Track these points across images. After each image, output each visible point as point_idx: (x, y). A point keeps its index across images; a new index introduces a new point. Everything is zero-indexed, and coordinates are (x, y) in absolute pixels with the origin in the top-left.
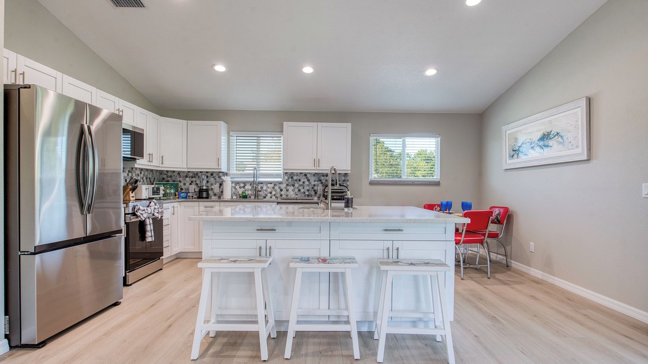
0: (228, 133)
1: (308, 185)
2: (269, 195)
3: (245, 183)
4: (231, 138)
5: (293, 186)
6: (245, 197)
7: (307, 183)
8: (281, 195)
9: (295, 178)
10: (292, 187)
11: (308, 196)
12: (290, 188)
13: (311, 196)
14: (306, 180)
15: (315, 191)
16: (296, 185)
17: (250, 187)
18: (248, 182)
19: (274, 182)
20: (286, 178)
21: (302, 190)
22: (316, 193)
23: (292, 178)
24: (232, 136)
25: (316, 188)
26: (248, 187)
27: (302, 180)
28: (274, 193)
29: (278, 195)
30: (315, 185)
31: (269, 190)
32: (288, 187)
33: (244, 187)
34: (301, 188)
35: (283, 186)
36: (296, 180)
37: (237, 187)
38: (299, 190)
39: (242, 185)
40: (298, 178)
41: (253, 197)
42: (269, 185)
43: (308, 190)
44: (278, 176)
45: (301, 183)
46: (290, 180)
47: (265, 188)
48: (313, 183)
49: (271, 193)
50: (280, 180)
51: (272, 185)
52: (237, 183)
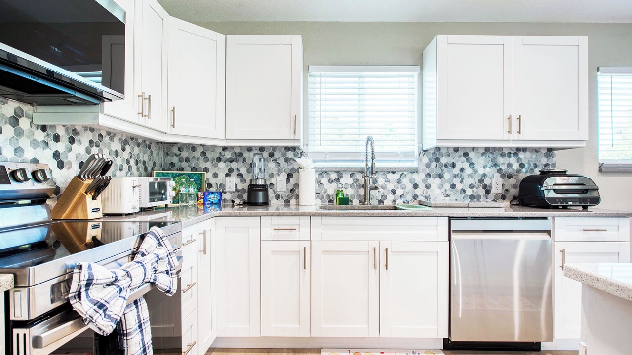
0: (306, 69)
1: (470, 175)
2: (391, 197)
3: (339, 173)
4: (310, 79)
5: (441, 176)
6: (345, 201)
7: (469, 170)
8: (415, 197)
9: (444, 160)
10: (438, 180)
11: (472, 197)
12: (435, 182)
13: (479, 197)
14: (466, 165)
15: (485, 187)
16: (447, 176)
17: (350, 181)
18: (346, 170)
19: (400, 170)
20: (425, 160)
21: (459, 187)
22: (488, 192)
23: (437, 160)
24: (310, 76)
25: (487, 181)
26: (346, 180)
27: (459, 166)
28: (399, 192)
29: (409, 197)
30: (484, 175)
31: (390, 187)
32: (430, 181)
33: (338, 180)
34: (456, 181)
35: (419, 178)
36: (446, 166)
37: (324, 180)
38: (453, 186)
39: (334, 176)
40: (450, 160)
41: (356, 202)
42: (390, 176)
43: (472, 186)
44: (407, 156)
45: (456, 171)
46: (434, 164)
47: (381, 182)
48: (481, 171)
49: (394, 192)
50: (414, 165)
51: (397, 176)
52: (323, 172)
